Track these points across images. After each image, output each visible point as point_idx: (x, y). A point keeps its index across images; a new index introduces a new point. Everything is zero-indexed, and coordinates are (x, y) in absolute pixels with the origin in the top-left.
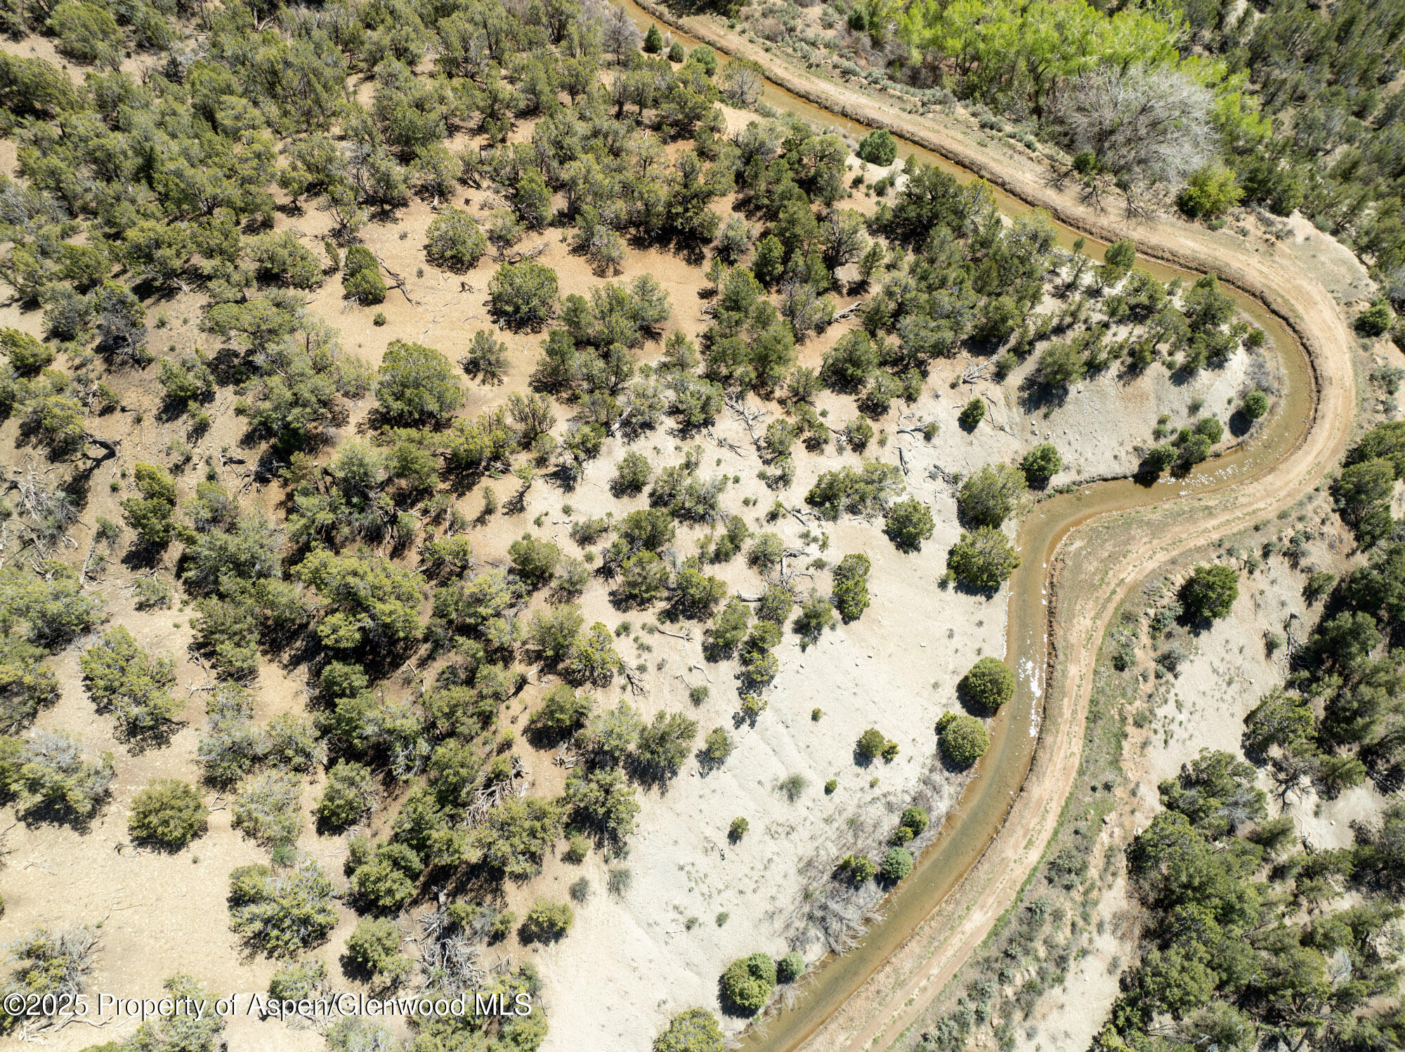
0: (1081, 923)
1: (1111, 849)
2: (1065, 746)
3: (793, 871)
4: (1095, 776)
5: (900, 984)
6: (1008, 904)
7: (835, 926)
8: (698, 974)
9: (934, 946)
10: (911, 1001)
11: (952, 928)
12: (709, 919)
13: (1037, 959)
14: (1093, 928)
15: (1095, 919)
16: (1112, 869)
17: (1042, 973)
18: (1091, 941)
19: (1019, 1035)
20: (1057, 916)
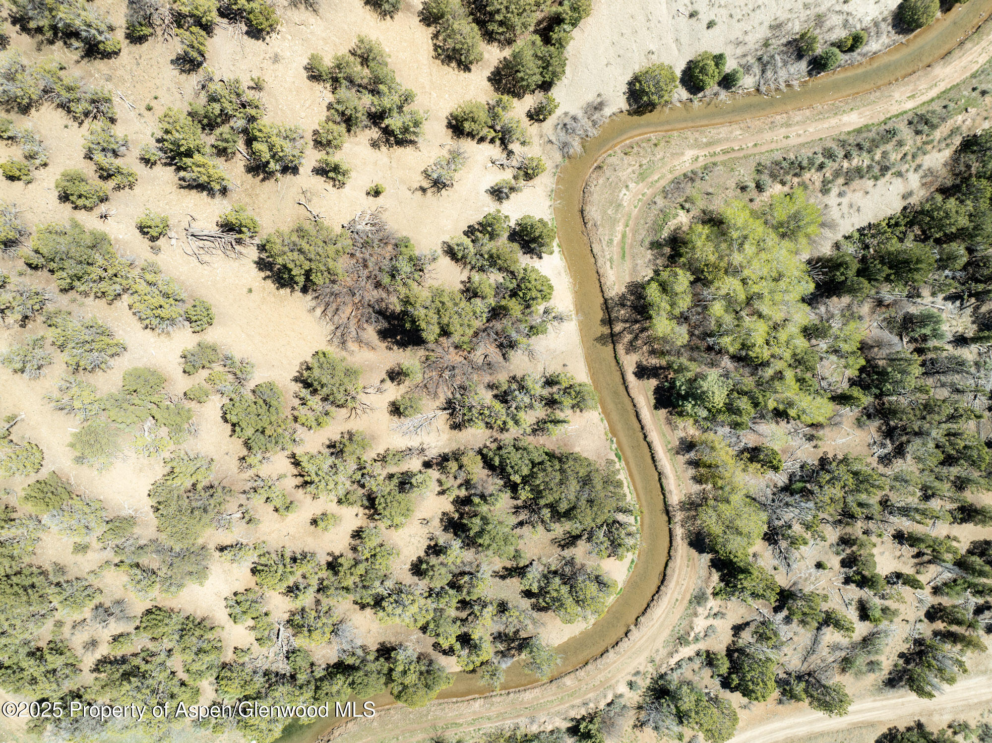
0: (909, 157)
1: (958, 128)
2: (976, 54)
3: (767, 24)
4: (980, 82)
5: (788, 125)
6: (876, 121)
7: (769, 74)
8: (679, 50)
9: (820, 116)
10: (787, 137)
11: (836, 114)
12: (705, 18)
13: (873, 160)
14: (914, 165)
15: (918, 161)
16: (949, 141)
17: (869, 167)
18: (907, 171)
19: (835, 191)
20: (900, 144)
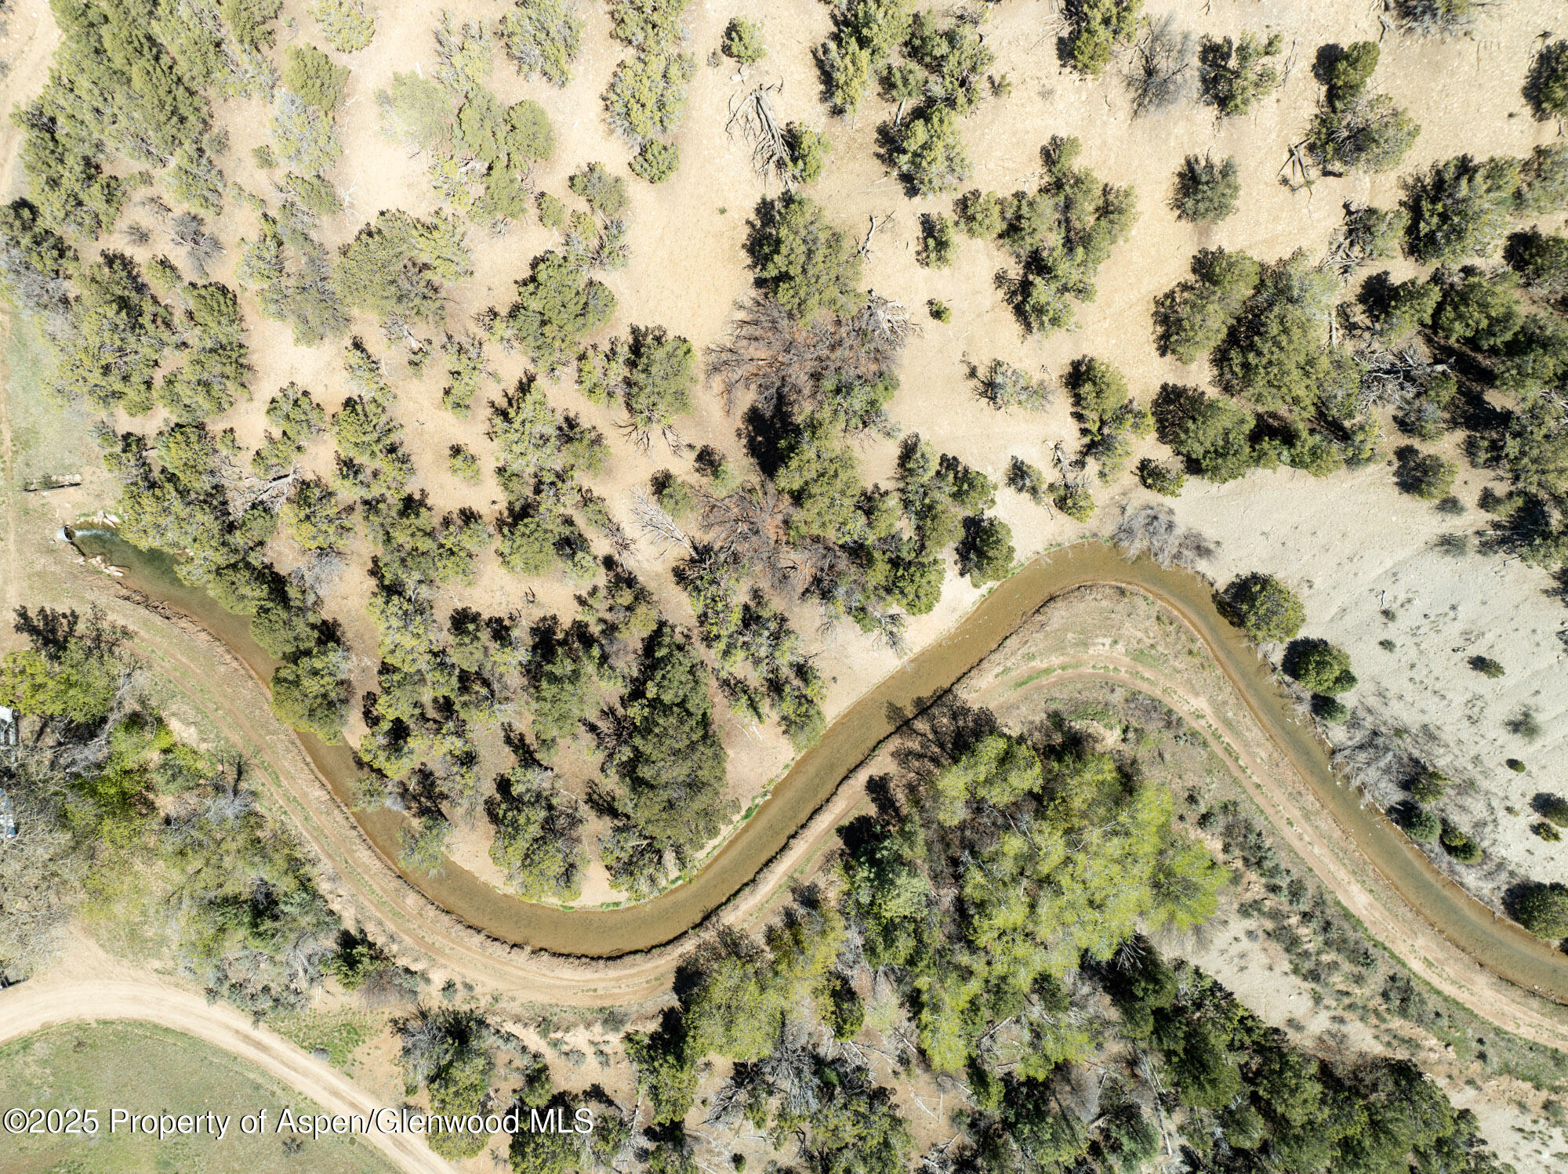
0: (1347, 1001)
1: (1418, 1046)
2: (1528, 1020)
3: (1426, 719)
4: (1494, 1045)
5: (1307, 816)
6: (1372, 931)
7: (1362, 757)
8: (1332, 620)
9: (1340, 853)
10: (1291, 824)
11: (1354, 873)
12: (1392, 632)
13: (1318, 953)
14: (1339, 1012)
15: (1348, 1015)
16: (1395, 1043)
17: (1306, 954)
18: (1327, 1008)
19: (1251, 924)
20: (1359, 980)
